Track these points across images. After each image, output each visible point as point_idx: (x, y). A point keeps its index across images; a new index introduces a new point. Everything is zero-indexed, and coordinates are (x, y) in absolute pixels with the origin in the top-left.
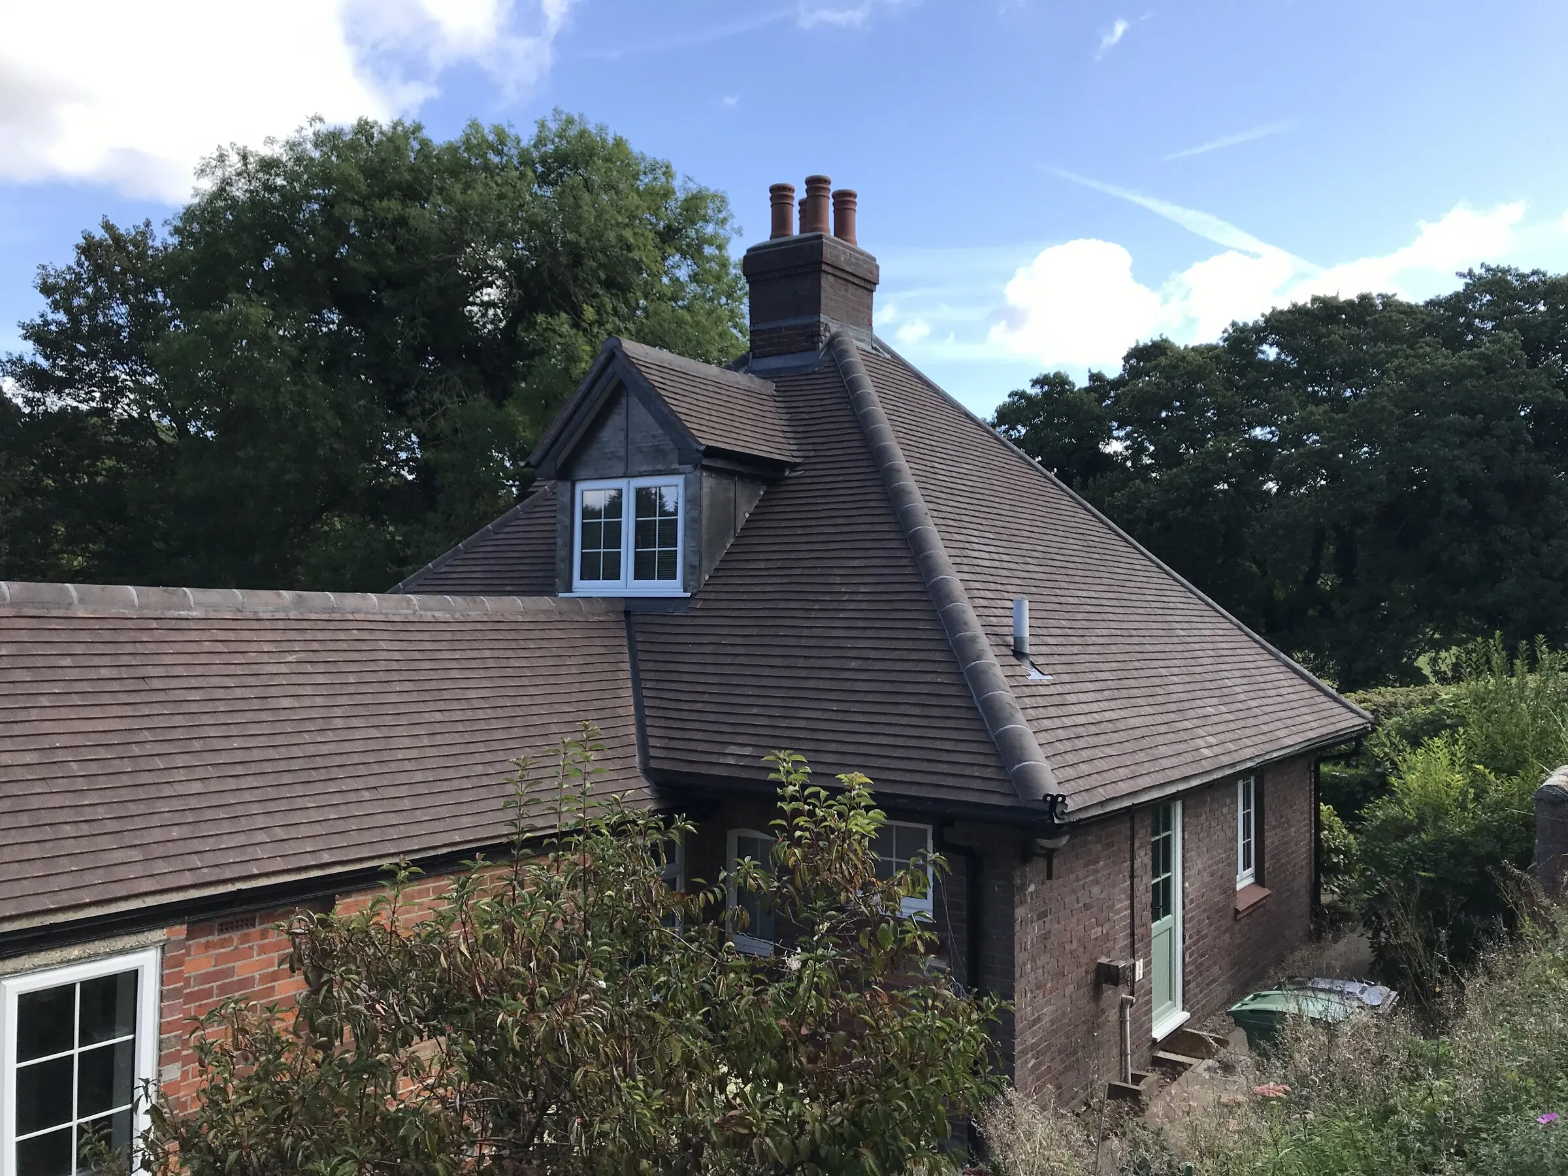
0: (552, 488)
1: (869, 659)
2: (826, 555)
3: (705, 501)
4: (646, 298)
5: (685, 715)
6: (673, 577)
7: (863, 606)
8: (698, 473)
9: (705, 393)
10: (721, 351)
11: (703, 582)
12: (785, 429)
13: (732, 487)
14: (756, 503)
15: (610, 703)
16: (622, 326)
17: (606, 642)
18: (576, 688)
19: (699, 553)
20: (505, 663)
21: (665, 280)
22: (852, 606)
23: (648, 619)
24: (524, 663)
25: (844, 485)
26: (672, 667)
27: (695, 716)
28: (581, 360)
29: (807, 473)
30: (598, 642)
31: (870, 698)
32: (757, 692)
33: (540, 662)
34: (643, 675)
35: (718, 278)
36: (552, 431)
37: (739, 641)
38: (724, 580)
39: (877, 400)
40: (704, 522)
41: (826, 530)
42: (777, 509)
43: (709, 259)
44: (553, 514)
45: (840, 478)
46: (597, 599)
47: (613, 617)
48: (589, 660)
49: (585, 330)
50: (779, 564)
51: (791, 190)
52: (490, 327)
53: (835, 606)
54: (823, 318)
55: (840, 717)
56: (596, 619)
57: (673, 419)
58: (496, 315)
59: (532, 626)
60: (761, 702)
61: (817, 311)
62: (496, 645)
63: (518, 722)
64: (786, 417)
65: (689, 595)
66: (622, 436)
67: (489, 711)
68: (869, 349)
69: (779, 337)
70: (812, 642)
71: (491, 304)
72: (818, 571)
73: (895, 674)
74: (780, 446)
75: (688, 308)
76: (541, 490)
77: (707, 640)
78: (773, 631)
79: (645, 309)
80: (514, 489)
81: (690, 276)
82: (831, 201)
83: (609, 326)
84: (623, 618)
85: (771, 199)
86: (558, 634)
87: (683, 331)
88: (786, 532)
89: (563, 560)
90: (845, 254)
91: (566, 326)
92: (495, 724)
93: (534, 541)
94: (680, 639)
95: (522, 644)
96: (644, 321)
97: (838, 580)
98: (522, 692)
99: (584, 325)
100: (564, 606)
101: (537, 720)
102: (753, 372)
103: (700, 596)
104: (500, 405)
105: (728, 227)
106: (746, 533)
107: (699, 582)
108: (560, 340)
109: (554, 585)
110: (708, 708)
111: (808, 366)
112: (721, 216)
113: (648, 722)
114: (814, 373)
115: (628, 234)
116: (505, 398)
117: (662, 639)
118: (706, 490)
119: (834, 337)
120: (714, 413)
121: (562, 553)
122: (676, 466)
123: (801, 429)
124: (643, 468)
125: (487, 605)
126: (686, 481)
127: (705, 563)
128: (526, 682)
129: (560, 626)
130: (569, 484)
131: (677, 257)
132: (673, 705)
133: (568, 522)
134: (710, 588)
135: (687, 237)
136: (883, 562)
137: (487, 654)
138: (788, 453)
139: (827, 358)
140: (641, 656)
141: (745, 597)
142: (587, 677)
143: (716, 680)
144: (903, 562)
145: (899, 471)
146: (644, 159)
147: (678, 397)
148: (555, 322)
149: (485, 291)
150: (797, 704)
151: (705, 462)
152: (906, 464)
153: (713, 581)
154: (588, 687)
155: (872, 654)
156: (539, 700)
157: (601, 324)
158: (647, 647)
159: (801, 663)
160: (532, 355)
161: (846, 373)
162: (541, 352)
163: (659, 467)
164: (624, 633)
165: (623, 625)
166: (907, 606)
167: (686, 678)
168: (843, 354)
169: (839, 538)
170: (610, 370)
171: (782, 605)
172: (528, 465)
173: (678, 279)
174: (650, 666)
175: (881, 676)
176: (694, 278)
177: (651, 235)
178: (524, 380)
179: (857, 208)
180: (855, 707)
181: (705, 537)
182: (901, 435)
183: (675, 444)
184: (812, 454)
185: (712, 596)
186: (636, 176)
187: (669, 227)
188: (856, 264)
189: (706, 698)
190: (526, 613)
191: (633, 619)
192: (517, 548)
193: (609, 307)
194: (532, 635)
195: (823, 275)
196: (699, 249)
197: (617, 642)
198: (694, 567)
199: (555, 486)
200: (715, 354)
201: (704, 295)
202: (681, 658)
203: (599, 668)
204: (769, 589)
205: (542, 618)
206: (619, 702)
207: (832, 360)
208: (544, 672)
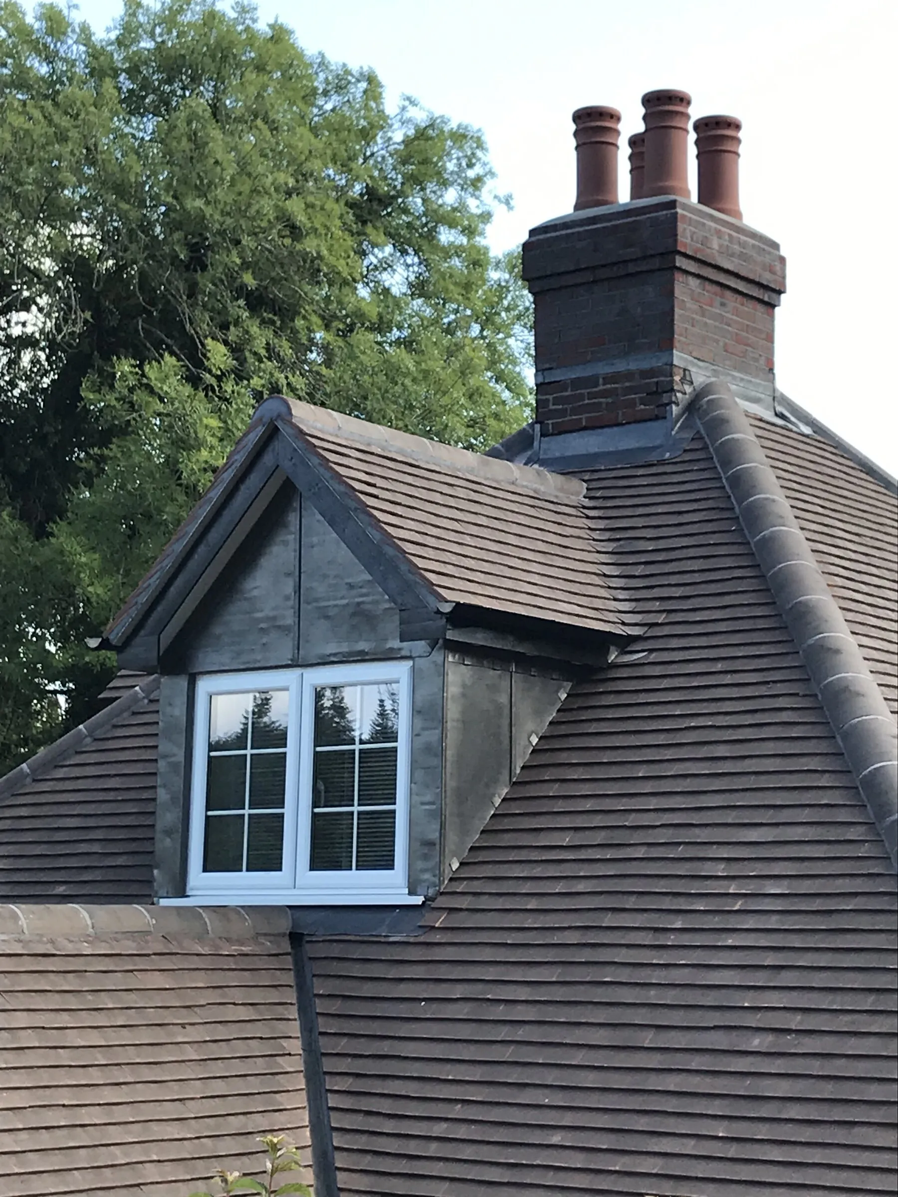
0: (148, 691)
1: (789, 1031)
2: (695, 819)
3: (453, 712)
4: (327, 327)
5: (412, 1148)
6: (390, 866)
7: (773, 922)
8: (437, 656)
9: (452, 502)
10: (472, 423)
11: (448, 875)
12: (607, 570)
13: (505, 684)
14: (552, 715)
15: (262, 1122)
16: (281, 378)
17: (257, 996)
18: (195, 1090)
19: (439, 815)
20: (54, 1039)
21: (363, 292)
22: (750, 922)
23: (336, 950)
24: (95, 1039)
25: (728, 679)
26: (385, 1047)
27: (433, 1149)
28: (199, 445)
29: (653, 657)
30: (238, 996)
31: (794, 1111)
32: (559, 1099)
33: (126, 1037)
34: (328, 1065)
35: (468, 286)
36: (152, 581)
37: (523, 993)
38: (488, 871)
39: (789, 513)
40: (449, 753)
41: (694, 768)
42: (593, 728)
43: (448, 252)
44: (150, 742)
45: (719, 666)
46: (236, 909)
47: (269, 946)
48: (222, 1032)
49: (208, 388)
50: (600, 837)
51: (613, 116)
52: (23, 385)
53: (716, 922)
54: (679, 358)
55: (733, 1151)
56: (234, 949)
57: (390, 551)
58: (35, 362)
59: (108, 965)
60: (568, 1119)
61: (667, 343)
62: (38, 1002)
63: (82, 1158)
64: (611, 547)
65: (418, 900)
66: (289, 587)
67: (24, 1135)
68: (769, 416)
69: (591, 396)
70: (670, 996)
71: (27, 342)
72: (680, 852)
73: (843, 1062)
74: (598, 603)
75: (407, 344)
76: (125, 694)
77: (458, 991)
78: (590, 974)
79: (326, 349)
80: (62, 699)
81: (411, 285)
82: (692, 136)
83: (256, 382)
84: (286, 946)
85: (576, 134)
86: (160, 981)
87: (398, 389)
88: (614, 772)
89: (168, 833)
90: (719, 233)
91: (174, 380)
92: (37, 1163)
93: (111, 796)
94: (403, 991)
95: (91, 1001)
96: (324, 371)
97: (720, 869)
98: (89, 1096)
99: (208, 378)
100: (174, 924)
101: (119, 1156)
102: (543, 463)
103: (442, 902)
104: (41, 534)
105: (486, 192)
106: (533, 775)
107: (441, 875)
108: (160, 407)
109: (150, 882)
110: (462, 1132)
111: (654, 448)
112: (471, 174)
113: (340, 1160)
114: (662, 463)
115: (295, 207)
116: (50, 519)
117: (368, 990)
118: (453, 690)
119: (699, 395)
120: (468, 540)
121: (167, 818)
122: (395, 643)
123: (639, 570)
124: (331, 648)
125: (23, 922)
126: (415, 675)
127: (452, 837)
128: (95, 1075)
129: (165, 963)
130: (182, 682)
131: (389, 249)
132: (389, 1126)
133: (180, 757)
134: (461, 887)
135: (406, 211)
136: (811, 833)
137: (22, 1020)
138: (611, 617)
139: (688, 435)
140: (323, 1025)
141: (532, 904)
142: (218, 1069)
143: (477, 1073)
144: (852, 834)
145: (837, 652)
146: (323, 64)
147: (398, 510)
148: (152, 371)
149: (15, 317)
150: (643, 1123)
151: (451, 635)
152: (852, 639)
153: (467, 873)
154: (219, 1087)
155: (795, 1021)
156: (121, 1115)
157: (240, 375)
158: (335, 1007)
159: (648, 1039)
160: (104, 439)
161: (727, 463)
162: (124, 431)
163: (363, 646)
164: (289, 978)
165: (288, 962)
166: (864, 922)
167: (415, 1070)
168: (718, 425)
169: (717, 785)
170: (268, 459)
171: (608, 920)
172: (105, 645)
173: (386, 291)
174: (343, 1045)
175: (816, 1067)
176: (419, 288)
177: (339, 209)
178: (90, 486)
179: (742, 149)
180: (762, 1132)
181: (451, 783)
182: (840, 581)
183: (392, 599)
184: (661, 618)
185: (464, 903)
186: (310, 96)
187: (370, 192)
188: (742, 256)
189: (457, 1111)
190: (97, 938)
191: (310, 950)
192: (78, 810)
193: (259, 346)
194: (109, 982)
195: (679, 277)
196: (431, 236)
197: (274, 996)
198: (430, 844)
199: (157, 685)
200: (461, 432)
201: (436, 322)
202: (404, 1030)
203: (241, 1049)
204: (581, 887)
205: (130, 947)
206: (280, 1120)
207: (698, 437)
208: (132, 1055)
